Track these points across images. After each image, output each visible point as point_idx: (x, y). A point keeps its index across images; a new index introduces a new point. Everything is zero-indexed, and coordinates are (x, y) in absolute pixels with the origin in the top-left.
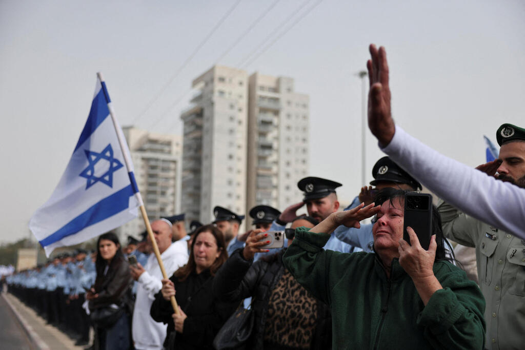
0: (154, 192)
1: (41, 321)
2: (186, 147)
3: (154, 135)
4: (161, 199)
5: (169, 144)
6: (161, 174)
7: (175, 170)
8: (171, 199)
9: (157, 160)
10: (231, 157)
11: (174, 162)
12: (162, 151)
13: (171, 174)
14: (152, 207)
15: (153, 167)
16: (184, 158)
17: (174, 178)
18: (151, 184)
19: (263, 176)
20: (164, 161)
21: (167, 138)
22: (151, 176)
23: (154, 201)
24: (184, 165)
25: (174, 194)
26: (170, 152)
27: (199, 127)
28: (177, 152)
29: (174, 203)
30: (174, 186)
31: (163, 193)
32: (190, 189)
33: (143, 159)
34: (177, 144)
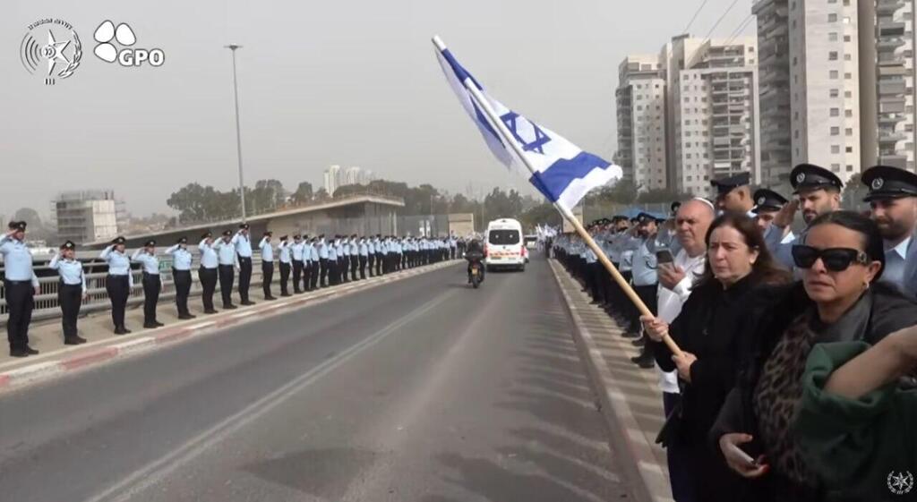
0: (723, 120)
1: (586, 297)
2: (764, 52)
3: (715, 43)
4: (733, 129)
5: (740, 50)
6: (731, 94)
7: (750, 86)
8: (748, 126)
9: (724, 75)
10: (834, 56)
11: (749, 74)
12: (730, 62)
13: (746, 92)
14: (719, 140)
15: (718, 87)
16: (761, 68)
17: (750, 97)
18: (716, 110)
19: (889, 77)
20: (733, 75)
21: (736, 42)
22: (716, 98)
23: (724, 132)
24: (760, 78)
25: (750, 120)
26: (741, 62)
27: (783, 20)
28: (751, 60)
29: (751, 131)
30: (751, 109)
31: (736, 120)
32: (773, 111)
33: (703, 77)
34: (751, 50)
